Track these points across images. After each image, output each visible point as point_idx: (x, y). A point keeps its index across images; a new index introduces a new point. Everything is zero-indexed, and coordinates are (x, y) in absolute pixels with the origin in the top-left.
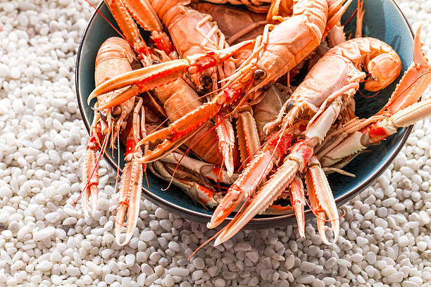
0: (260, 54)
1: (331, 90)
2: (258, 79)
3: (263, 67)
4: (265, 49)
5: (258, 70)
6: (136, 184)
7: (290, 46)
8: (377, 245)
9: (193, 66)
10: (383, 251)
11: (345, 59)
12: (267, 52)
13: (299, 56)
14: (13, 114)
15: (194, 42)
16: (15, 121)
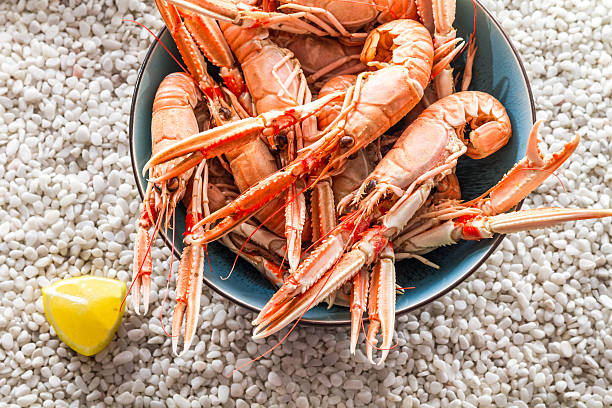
0: (349, 115)
1: (422, 170)
2: (344, 147)
3: (351, 133)
4: (355, 108)
5: (345, 138)
6: (197, 275)
7: (384, 109)
8: (509, 383)
9: (269, 127)
10: (515, 391)
11: (446, 124)
12: (357, 113)
13: (394, 118)
14: (92, 194)
15: (270, 90)
16: (95, 204)
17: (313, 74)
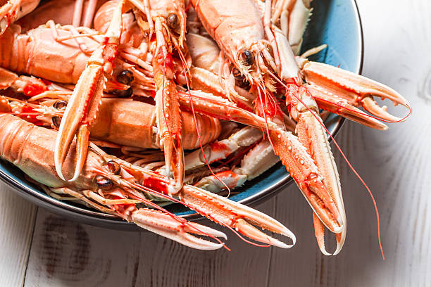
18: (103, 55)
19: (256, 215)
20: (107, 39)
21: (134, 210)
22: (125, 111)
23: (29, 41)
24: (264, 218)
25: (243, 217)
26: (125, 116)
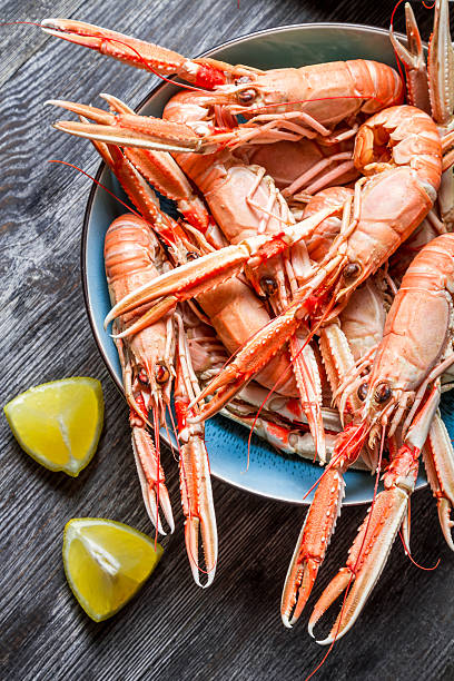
2: (350, 277)
3: (356, 259)
6: (204, 479)
7: (394, 224)
9: (255, 256)
13: (405, 234)
15: (244, 225)
17: (289, 185)
18: (261, 248)
19: (211, 528)
20: (283, 234)
21: (139, 427)
22: (237, 316)
23: (223, 177)
24: (212, 540)
25: (200, 520)
26: (233, 321)
